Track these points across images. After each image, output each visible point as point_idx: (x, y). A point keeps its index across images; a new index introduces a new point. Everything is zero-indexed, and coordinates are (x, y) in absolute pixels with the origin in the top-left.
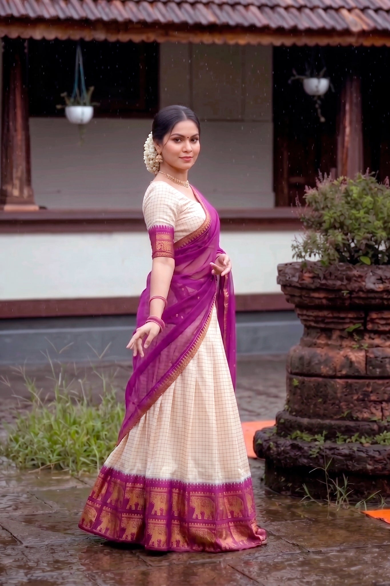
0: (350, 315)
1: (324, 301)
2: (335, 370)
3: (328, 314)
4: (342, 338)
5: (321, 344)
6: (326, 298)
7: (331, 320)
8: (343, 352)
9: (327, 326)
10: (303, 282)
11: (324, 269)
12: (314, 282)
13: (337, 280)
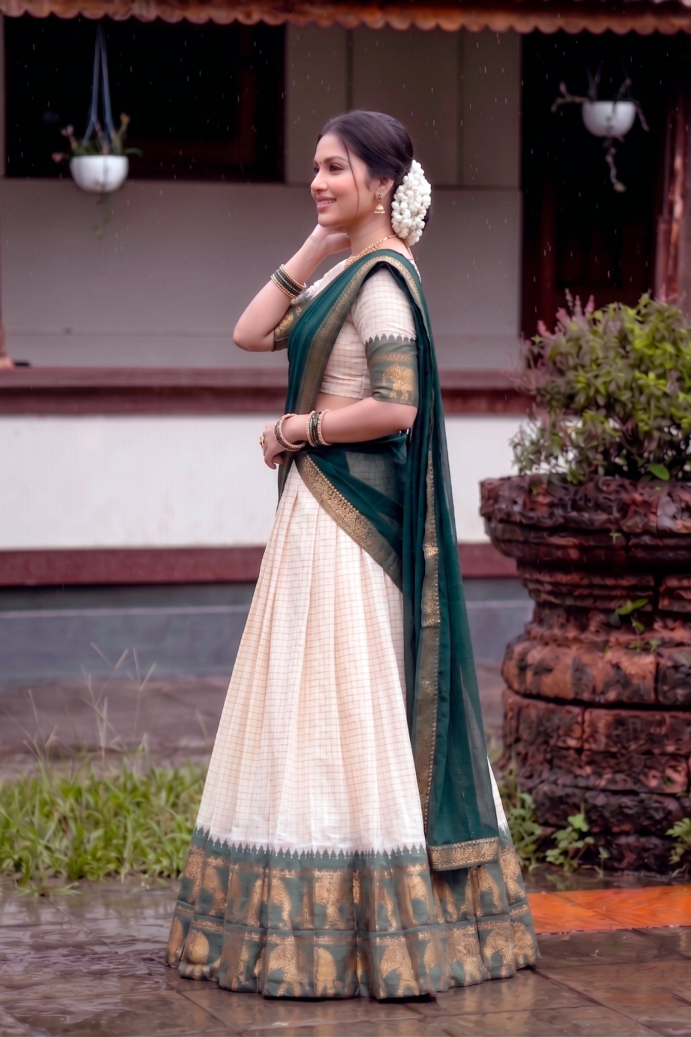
0: (625, 583)
1: (574, 554)
2: (594, 691)
3: (582, 579)
4: (608, 627)
5: (567, 638)
6: (579, 547)
7: (586, 592)
8: (610, 655)
9: (579, 603)
10: (532, 514)
11: (572, 489)
12: (551, 515)
13: (599, 512)
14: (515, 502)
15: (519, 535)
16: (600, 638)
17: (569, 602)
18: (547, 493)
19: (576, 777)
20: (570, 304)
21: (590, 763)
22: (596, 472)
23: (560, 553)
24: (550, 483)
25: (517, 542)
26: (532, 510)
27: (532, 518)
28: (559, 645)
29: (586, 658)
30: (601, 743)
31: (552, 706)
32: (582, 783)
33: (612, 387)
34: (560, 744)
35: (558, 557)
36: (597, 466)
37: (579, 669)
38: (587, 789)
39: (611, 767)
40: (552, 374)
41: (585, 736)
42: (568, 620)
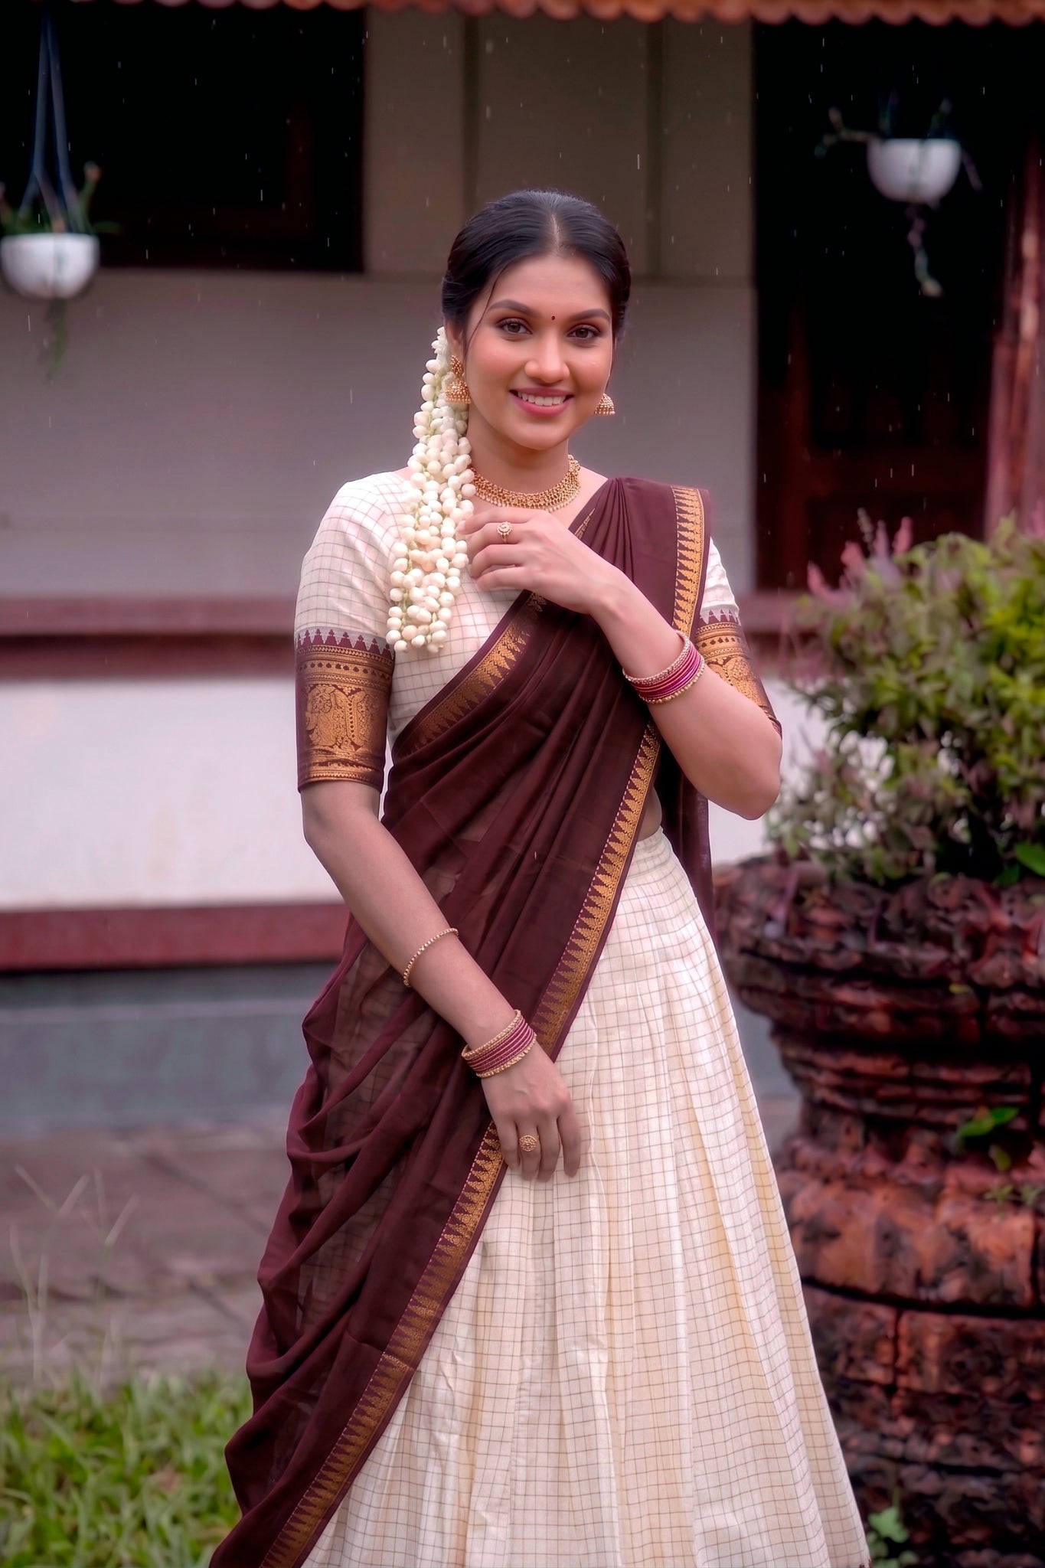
0: (977, 1077)
1: (879, 1021)
2: (918, 1280)
3: (894, 1066)
4: (943, 1157)
5: (863, 1174)
6: (887, 1009)
7: (903, 1090)
8: (947, 1212)
9: (887, 1111)
10: (800, 943)
11: (878, 897)
12: (840, 947)
13: (928, 945)
14: (769, 918)
15: (776, 981)
16: (928, 1180)
17: (869, 1106)
18: (829, 904)
19: (884, 1437)
20: (867, 538)
21: (909, 1412)
22: (920, 863)
23: (853, 1019)
24: (833, 881)
25: (771, 993)
26: (803, 935)
27: (800, 951)
28: (851, 1187)
29: (904, 1217)
30: (931, 1377)
31: (837, 1301)
32: (894, 1448)
33: (950, 701)
34: (852, 1374)
35: (852, 1026)
36: (921, 852)
37: (889, 1239)
38: (903, 1461)
39: (949, 1423)
40: (833, 671)
41: (902, 1362)
42: (867, 1140)
